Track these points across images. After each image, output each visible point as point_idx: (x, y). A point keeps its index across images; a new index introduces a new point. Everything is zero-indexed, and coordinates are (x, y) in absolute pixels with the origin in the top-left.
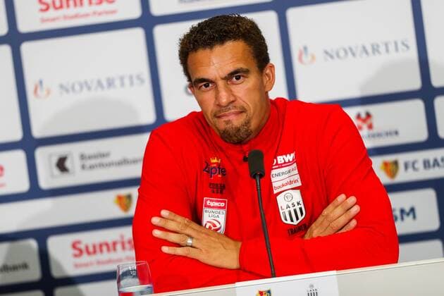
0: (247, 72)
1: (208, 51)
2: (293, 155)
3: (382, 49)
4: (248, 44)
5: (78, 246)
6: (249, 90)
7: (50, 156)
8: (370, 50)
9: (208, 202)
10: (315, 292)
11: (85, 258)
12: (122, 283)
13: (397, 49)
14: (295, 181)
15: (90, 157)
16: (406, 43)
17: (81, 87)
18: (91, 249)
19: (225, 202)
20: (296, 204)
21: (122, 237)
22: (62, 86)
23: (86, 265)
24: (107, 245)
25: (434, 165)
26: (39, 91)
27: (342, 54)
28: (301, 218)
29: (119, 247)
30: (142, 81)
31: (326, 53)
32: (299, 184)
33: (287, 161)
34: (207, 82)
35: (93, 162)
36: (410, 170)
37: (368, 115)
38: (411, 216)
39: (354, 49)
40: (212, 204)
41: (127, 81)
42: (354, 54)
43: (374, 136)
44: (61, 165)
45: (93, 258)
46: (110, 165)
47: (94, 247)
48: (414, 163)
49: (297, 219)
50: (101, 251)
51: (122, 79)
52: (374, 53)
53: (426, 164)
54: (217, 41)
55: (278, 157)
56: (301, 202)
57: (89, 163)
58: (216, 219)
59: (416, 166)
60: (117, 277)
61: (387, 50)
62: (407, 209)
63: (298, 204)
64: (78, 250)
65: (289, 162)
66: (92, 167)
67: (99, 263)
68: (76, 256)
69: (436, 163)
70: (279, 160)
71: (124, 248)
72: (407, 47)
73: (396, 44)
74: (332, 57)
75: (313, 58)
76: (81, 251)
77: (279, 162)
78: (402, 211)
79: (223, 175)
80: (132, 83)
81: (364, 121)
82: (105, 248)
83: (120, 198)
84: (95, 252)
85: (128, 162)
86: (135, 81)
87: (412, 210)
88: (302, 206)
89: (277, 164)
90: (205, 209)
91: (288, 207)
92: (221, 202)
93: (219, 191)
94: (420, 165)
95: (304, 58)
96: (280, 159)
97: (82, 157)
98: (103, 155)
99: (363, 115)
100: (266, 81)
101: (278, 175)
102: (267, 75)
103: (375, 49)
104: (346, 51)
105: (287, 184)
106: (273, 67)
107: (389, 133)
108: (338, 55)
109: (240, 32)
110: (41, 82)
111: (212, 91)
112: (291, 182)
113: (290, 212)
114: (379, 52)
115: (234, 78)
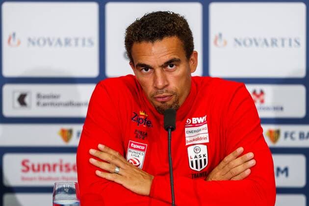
0: (179, 61)
1: (150, 44)
2: (205, 118)
3: (279, 43)
4: (181, 39)
5: (27, 164)
6: (178, 78)
7: (14, 92)
9: (132, 144)
11: (31, 174)
12: (57, 196)
13: (290, 45)
14: (205, 138)
15: (44, 97)
16: (298, 41)
17: (45, 42)
18: (36, 167)
19: (145, 146)
20: (202, 156)
21: (61, 161)
22: (29, 40)
23: (31, 179)
24: (49, 166)
25: (307, 137)
26: (12, 41)
27: (248, 42)
28: (204, 167)
29: (58, 168)
30: (92, 44)
31: (236, 40)
32: (207, 141)
33: (199, 122)
34: (147, 67)
35: (46, 101)
36: (289, 139)
37: (262, 93)
38: (284, 174)
39: (258, 41)
40: (135, 146)
41: (80, 42)
42: (257, 44)
43: (264, 109)
45: (37, 175)
46: (59, 105)
47: (39, 166)
48: (292, 134)
49: (201, 167)
50: (44, 170)
51: (77, 40)
52: (272, 45)
53: (302, 136)
54: (157, 36)
55: (193, 119)
56: (206, 155)
57: (43, 101)
58: (136, 158)
59: (294, 136)
60: (54, 192)
61: (283, 45)
62: (282, 168)
63: (204, 156)
64: (26, 167)
66: (45, 105)
67: (41, 179)
68: (23, 171)
70: (193, 121)
71: (61, 170)
72: (299, 44)
73: (290, 40)
74: (240, 44)
75: (226, 43)
76: (28, 168)
77: (193, 123)
78: (278, 169)
79: (148, 126)
80: (84, 44)
81: (258, 96)
82: (47, 168)
83: (63, 131)
84: (39, 170)
85: (73, 105)
87: (286, 170)
88: (207, 158)
89: (191, 123)
90: (129, 149)
91: (196, 157)
92: (142, 145)
93: (142, 137)
94: (296, 136)
95: (218, 42)
96: (195, 120)
97: (39, 96)
98: (55, 97)
99: (258, 92)
100: (191, 65)
101: (191, 132)
102: (192, 59)
103: (274, 42)
104: (251, 41)
105: (198, 139)
106: (196, 54)
107: (276, 109)
108: (245, 43)
109: (176, 30)
110: (14, 34)
111: (151, 74)
112: (201, 139)
113: (196, 161)
114: (276, 45)
115: (169, 66)
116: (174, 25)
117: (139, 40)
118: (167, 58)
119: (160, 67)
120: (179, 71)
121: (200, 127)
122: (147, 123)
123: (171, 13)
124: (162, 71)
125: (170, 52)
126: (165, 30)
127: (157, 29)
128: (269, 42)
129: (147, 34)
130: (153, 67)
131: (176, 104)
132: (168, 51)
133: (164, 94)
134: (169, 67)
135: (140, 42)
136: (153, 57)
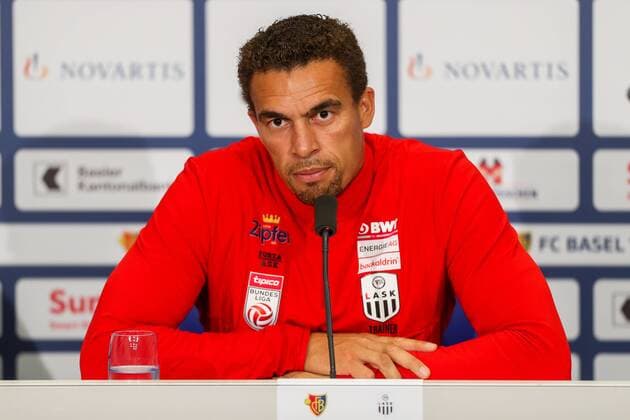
0: (338, 104)
1: (283, 74)
2: (394, 223)
3: (529, 72)
4: (341, 64)
5: (60, 297)
6: (339, 137)
7: (35, 166)
8: (511, 71)
9: (255, 279)
10: (389, 406)
11: (67, 316)
13: (550, 75)
14: (393, 262)
15: (92, 173)
17: (93, 72)
18: (77, 305)
19: (280, 279)
20: (388, 294)
22: (64, 66)
23: (67, 326)
25: (582, 247)
26: (31, 69)
27: (471, 71)
28: (391, 314)
31: (449, 67)
32: (398, 266)
33: (384, 230)
34: (278, 118)
35: (96, 180)
36: (547, 249)
37: (497, 164)
39: (489, 67)
40: (261, 282)
41: (159, 71)
42: (488, 74)
44: (50, 178)
45: (79, 318)
46: (120, 187)
47: (82, 302)
48: (554, 240)
49: (386, 314)
50: (91, 309)
51: (152, 67)
52: (516, 76)
53: (571, 244)
54: (297, 59)
55: (373, 224)
56: (396, 293)
57: (89, 181)
58: (265, 302)
59: (556, 244)
61: (536, 75)
63: (392, 294)
64: (59, 303)
65: (387, 232)
66: (93, 188)
68: (54, 311)
69: (585, 244)
70: (373, 228)
72: (565, 73)
73: (550, 67)
74: (456, 74)
75: (429, 72)
76: (62, 306)
81: (490, 171)
83: (127, 237)
84: (81, 309)
85: (146, 187)
86: (171, 72)
88: (397, 298)
90: (250, 288)
91: (376, 295)
92: (275, 279)
94: (562, 244)
95: (416, 71)
96: (375, 227)
97: (82, 171)
98: (112, 173)
99: (490, 163)
100: (362, 114)
101: (369, 249)
102: (364, 104)
103: (519, 71)
104: (476, 68)
105: (380, 263)
106: (372, 93)
107: (522, 194)
108: (465, 72)
109: (331, 47)
110: (36, 57)
111: (286, 132)
112: (386, 262)
113: (377, 304)
114: (524, 76)
115: (319, 115)
116: (328, 39)
117: (264, 69)
118: (315, 100)
119: (303, 116)
120: (340, 123)
121: (385, 241)
122: (279, 236)
123: (324, 18)
124: (307, 124)
125: (323, 88)
126: (310, 47)
127: (296, 47)
128: (511, 70)
129: (278, 55)
130: (289, 117)
131: (336, 186)
132: (317, 87)
133: (312, 167)
134: (319, 117)
135: (265, 71)
136: (289, 98)
